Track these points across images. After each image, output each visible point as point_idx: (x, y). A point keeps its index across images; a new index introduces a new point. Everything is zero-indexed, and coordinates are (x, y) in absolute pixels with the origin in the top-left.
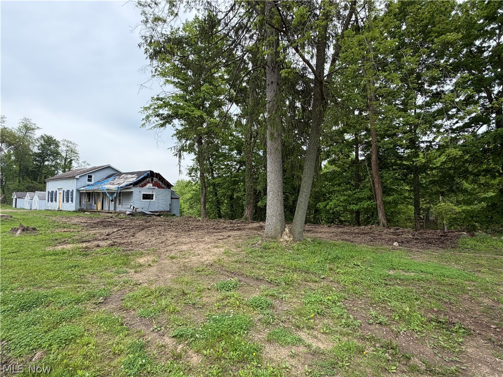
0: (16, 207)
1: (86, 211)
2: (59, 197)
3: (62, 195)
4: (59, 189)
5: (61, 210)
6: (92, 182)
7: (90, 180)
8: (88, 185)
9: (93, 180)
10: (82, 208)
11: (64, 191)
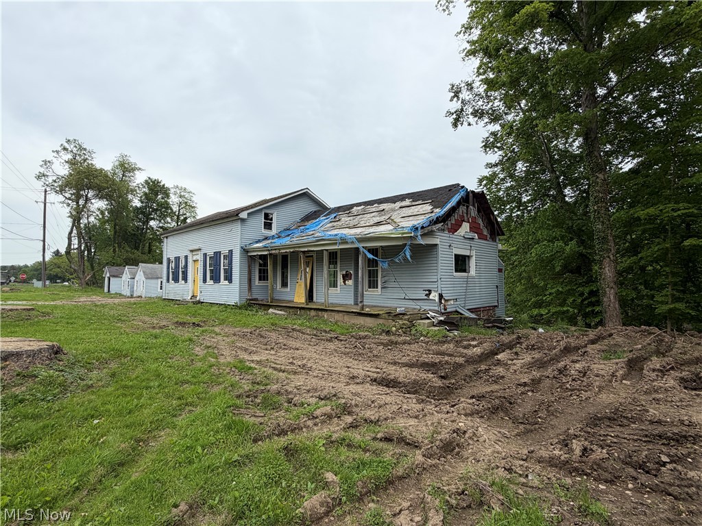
0: (109, 291)
1: (270, 306)
2: (195, 271)
3: (200, 265)
4: (192, 251)
5: (200, 302)
6: (274, 231)
7: (268, 226)
8: (266, 238)
9: (274, 226)
10: (254, 297)
11: (205, 255)
